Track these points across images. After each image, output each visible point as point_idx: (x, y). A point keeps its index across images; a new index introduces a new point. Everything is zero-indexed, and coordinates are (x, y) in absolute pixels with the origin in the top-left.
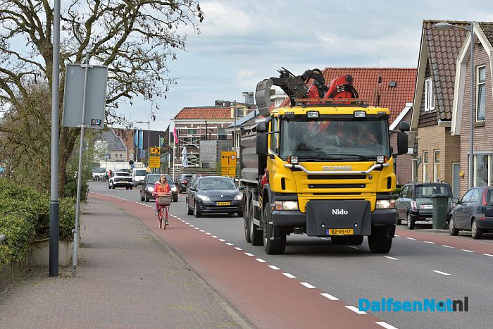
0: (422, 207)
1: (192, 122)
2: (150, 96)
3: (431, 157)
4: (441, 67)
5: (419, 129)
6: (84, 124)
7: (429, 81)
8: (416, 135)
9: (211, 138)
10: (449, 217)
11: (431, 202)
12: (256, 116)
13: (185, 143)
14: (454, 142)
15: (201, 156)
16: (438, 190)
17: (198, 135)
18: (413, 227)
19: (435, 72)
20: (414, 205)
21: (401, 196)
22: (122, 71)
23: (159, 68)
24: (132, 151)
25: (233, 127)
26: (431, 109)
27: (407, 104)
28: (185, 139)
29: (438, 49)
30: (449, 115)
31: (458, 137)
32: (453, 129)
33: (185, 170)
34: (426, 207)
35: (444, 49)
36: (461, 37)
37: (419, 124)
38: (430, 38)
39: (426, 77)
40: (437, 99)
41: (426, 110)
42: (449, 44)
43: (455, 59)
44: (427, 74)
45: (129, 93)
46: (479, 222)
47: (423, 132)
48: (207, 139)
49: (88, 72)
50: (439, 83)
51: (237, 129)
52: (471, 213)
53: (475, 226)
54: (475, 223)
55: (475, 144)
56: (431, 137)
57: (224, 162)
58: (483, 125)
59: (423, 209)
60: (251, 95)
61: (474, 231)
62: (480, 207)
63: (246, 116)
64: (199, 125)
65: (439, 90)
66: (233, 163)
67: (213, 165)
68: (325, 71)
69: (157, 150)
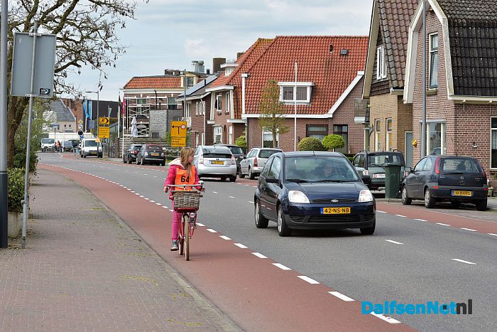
0: (374, 176)
1: (142, 92)
2: (98, 65)
3: (383, 126)
4: (393, 34)
5: (372, 99)
6: (33, 93)
7: (381, 48)
8: (368, 103)
9: (161, 108)
10: (402, 186)
11: (384, 171)
12: (206, 85)
13: (134, 113)
14: (406, 111)
15: (150, 126)
16: (390, 159)
17: (148, 105)
19: (387, 39)
20: (366, 173)
22: (71, 40)
23: (108, 36)
24: (81, 121)
25: (183, 96)
26: (383, 77)
27: (359, 73)
28: (135, 109)
29: (390, 17)
30: (401, 83)
31: (410, 105)
32: (405, 98)
33: (135, 141)
34: (378, 176)
35: (395, 17)
36: (413, 4)
37: (371, 92)
38: (382, 5)
39: (378, 45)
40: (389, 67)
41: (378, 78)
42: (401, 11)
43: (407, 27)
44: (379, 42)
45: (78, 62)
46: (432, 191)
47: (374, 100)
48: (157, 109)
49: (36, 40)
50: (391, 50)
51: (188, 99)
52: (424, 182)
53: (427, 195)
54: (428, 192)
55: (428, 112)
56: (384, 106)
57: (174, 132)
58: (435, 94)
59: (375, 179)
60: (201, 64)
61: (427, 201)
62: (433, 175)
63: (196, 86)
64: (148, 94)
65: (391, 58)
66: (183, 133)
67: (163, 135)
68: (276, 40)
69: (106, 121)
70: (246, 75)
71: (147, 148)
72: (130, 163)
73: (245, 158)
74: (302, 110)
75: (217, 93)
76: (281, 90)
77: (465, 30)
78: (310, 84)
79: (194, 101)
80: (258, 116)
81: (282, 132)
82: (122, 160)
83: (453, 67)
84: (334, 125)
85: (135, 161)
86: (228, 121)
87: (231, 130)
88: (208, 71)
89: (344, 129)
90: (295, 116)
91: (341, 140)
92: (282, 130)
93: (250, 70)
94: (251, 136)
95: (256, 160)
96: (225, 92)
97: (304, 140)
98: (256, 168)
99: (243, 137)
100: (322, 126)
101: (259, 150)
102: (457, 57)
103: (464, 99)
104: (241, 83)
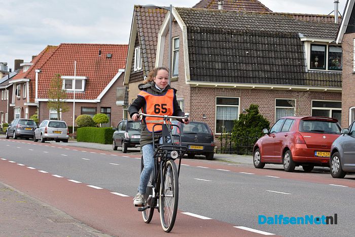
0: (132, 137)
4: (147, 39)
5: (130, 84)
7: (138, 49)
8: (128, 88)
11: (139, 133)
12: (9, 79)
18: (126, 151)
19: (142, 42)
20: (127, 135)
21: (118, 130)
26: (139, 69)
27: (120, 70)
29: (145, 26)
34: (135, 137)
35: (149, 26)
36: (161, 17)
37: (130, 80)
38: (139, 18)
39: (135, 47)
40: (143, 62)
41: (135, 70)
42: (152, 22)
43: (157, 34)
44: (136, 44)
47: (132, 86)
50: (145, 50)
58: (177, 80)
59: (133, 139)
60: (5, 65)
63: (2, 79)
65: (145, 55)
68: (60, 46)
70: (39, 71)
73: (38, 127)
74: (79, 96)
75: (17, 84)
76: (64, 81)
77: (199, 35)
78: (84, 78)
80: (46, 100)
81: (64, 111)
83: (190, 61)
84: (102, 107)
86: (25, 104)
87: (27, 111)
88: (10, 70)
89: (108, 111)
90: (74, 101)
91: (106, 117)
93: (41, 67)
94: (41, 114)
95: (46, 129)
96: (23, 84)
97: (80, 117)
98: (46, 135)
99: (36, 115)
100: (92, 108)
101: (48, 121)
102: (193, 54)
103: (197, 84)
104: (35, 76)
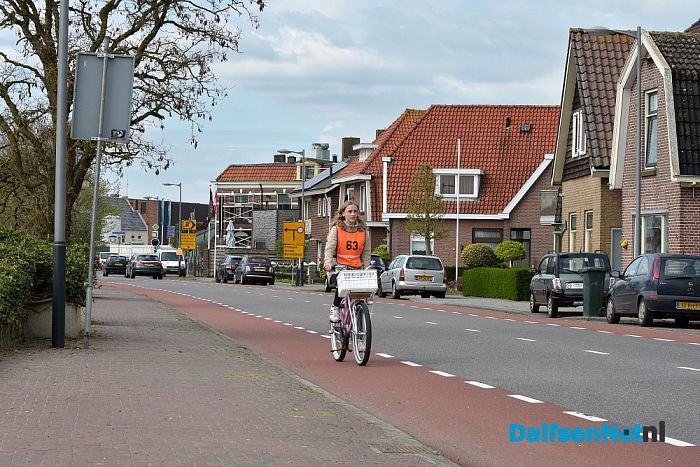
0: (568, 286)
1: (241, 186)
2: (189, 116)
3: (580, 222)
4: (595, 94)
5: (564, 184)
6: (101, 136)
7: (579, 114)
8: (560, 191)
9: (268, 208)
10: (607, 298)
11: (581, 279)
12: (332, 175)
13: (232, 216)
14: (613, 199)
15: (254, 234)
16: (591, 263)
17: (250, 204)
18: (555, 314)
19: (586, 100)
20: (556, 283)
21: (539, 272)
22: (152, 77)
23: (202, 73)
24: (156, 226)
25: (300, 191)
26: (581, 153)
27: (547, 156)
28: (232, 210)
29: (591, 69)
30: (606, 161)
31: (618, 192)
32: (612, 181)
33: (231, 251)
34: (574, 286)
35: (599, 69)
36: (623, 52)
37: (564, 176)
38: (579, 53)
39: (574, 110)
40: (589, 139)
41: (574, 155)
42: (606, 62)
43: (614, 84)
44: (576, 105)
45: (161, 112)
46: (649, 303)
47: (569, 187)
48: (262, 209)
49: (107, 64)
51: (306, 194)
52: (638, 292)
53: (642, 308)
54: (642, 304)
55: (643, 201)
56: (583, 194)
57: (287, 237)
58: (654, 174)
59: (569, 290)
60: (325, 148)
61: (641, 315)
62: (650, 281)
63: (318, 176)
64: (251, 190)
65: (592, 127)
66: (300, 239)
67: (271, 245)
68: (431, 110)
69: (191, 225)
70: (389, 159)
71: (250, 260)
72: (225, 282)
73: (387, 269)
74: (466, 208)
75: (348, 185)
76: (438, 179)
77: (696, 85)
78: (478, 171)
79: (315, 197)
80: (403, 216)
81: (438, 237)
82: (214, 279)
83: (678, 136)
84: (512, 229)
85: (232, 279)
88: (335, 158)
89: (526, 236)
90: (458, 216)
91: (521, 249)
92: (439, 234)
93: (395, 152)
94: (395, 244)
95: (402, 272)
96: (358, 184)
97: (470, 247)
98: (402, 283)
99: (384, 246)
100: (495, 230)
101: (407, 257)
102: (685, 122)
103: (694, 180)
104: (382, 170)
